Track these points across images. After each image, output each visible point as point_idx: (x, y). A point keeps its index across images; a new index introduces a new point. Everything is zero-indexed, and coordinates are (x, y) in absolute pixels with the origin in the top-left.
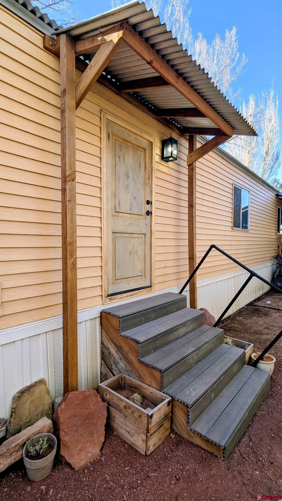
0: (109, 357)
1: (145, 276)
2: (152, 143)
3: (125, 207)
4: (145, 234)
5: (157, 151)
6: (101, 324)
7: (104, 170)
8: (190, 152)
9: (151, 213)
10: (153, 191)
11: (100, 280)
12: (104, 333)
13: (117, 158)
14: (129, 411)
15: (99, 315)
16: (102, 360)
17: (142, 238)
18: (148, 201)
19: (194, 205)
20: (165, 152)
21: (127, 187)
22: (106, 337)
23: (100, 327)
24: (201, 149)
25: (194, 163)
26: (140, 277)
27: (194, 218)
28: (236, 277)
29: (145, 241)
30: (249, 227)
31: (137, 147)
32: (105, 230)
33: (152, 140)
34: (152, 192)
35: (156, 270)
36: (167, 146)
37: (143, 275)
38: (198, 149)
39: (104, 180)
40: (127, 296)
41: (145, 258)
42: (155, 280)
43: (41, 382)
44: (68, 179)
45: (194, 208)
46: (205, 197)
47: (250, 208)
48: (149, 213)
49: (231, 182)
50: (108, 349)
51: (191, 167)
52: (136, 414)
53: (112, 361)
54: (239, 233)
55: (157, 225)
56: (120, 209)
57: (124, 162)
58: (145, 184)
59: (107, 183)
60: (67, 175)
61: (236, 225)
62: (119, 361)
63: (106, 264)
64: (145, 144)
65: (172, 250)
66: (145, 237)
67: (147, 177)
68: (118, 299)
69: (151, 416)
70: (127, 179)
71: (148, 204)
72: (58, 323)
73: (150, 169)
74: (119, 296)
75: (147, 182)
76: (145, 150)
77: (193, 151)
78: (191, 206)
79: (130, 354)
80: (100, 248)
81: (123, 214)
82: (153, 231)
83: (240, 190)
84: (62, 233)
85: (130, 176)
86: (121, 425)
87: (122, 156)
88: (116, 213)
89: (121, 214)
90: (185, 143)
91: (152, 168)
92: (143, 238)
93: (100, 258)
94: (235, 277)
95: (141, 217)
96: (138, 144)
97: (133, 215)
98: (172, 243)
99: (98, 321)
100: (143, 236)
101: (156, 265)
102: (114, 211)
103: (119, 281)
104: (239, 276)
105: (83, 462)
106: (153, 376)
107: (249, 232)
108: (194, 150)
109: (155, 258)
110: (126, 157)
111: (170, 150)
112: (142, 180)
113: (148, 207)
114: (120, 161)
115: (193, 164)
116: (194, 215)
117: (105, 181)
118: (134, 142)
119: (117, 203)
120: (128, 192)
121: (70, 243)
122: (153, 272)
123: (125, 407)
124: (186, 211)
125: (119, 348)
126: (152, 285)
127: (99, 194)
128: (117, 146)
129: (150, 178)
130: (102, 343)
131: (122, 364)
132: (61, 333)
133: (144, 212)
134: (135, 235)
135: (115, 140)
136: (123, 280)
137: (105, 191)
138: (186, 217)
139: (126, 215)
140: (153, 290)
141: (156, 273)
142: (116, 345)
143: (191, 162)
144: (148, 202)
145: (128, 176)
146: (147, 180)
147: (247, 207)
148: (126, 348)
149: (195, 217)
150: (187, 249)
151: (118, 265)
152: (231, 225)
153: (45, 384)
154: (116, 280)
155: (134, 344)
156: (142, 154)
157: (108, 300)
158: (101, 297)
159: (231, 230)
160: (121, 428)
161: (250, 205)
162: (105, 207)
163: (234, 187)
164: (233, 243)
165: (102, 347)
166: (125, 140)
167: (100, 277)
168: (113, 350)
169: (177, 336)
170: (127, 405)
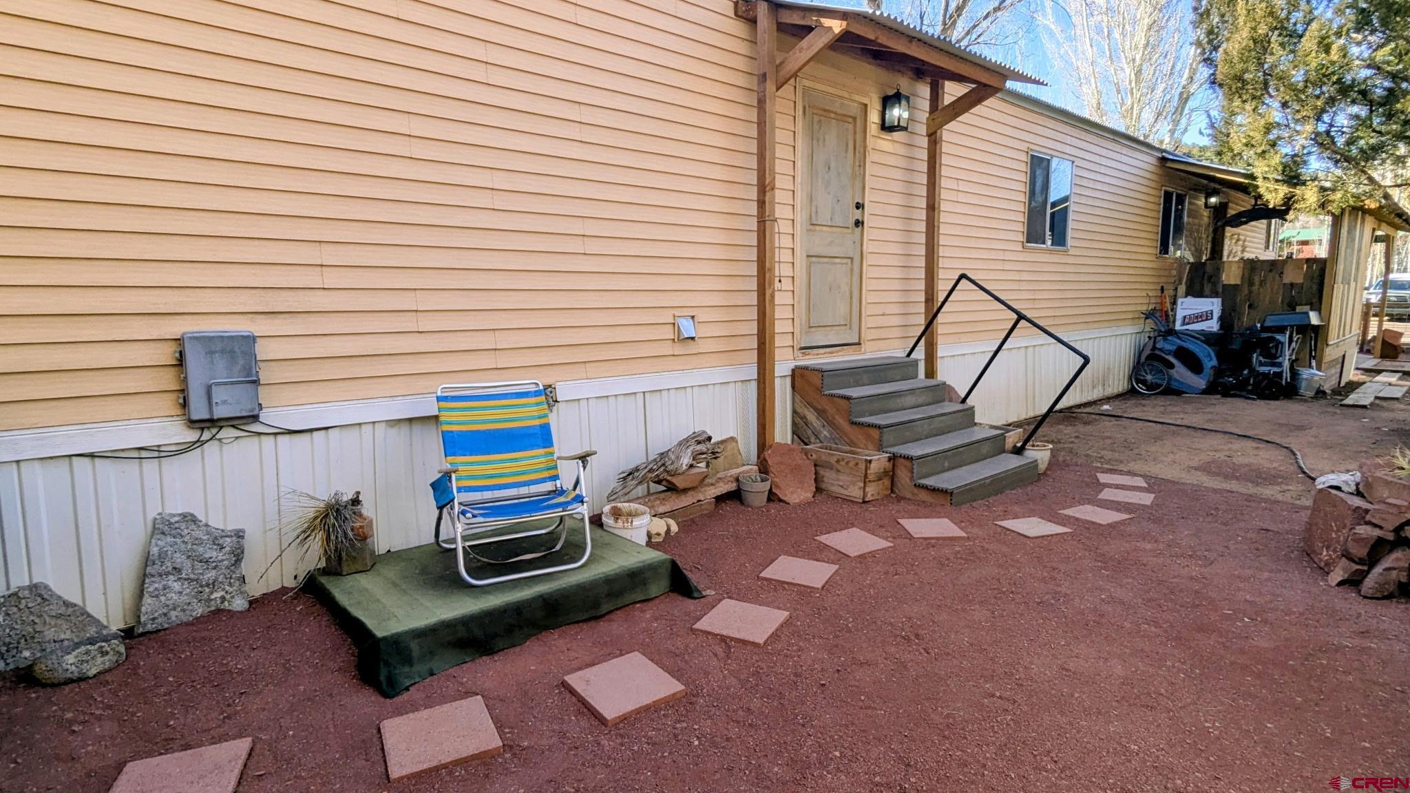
0: (805, 427)
1: (851, 326)
2: (866, 105)
3: (824, 218)
4: (852, 259)
5: (874, 117)
6: (793, 387)
7: (799, 164)
8: (931, 112)
9: (863, 223)
10: (867, 187)
11: (791, 325)
12: (798, 398)
13: (815, 142)
14: (843, 463)
15: (790, 373)
16: (795, 436)
17: (846, 264)
18: (857, 203)
19: (936, 206)
20: (887, 116)
21: (827, 184)
22: (801, 401)
23: (791, 389)
24: (952, 108)
25: (939, 131)
26: (844, 328)
27: (936, 229)
28: (1030, 350)
29: (852, 270)
30: (1070, 242)
31: (843, 118)
32: (799, 252)
33: (865, 101)
34: (864, 188)
35: (867, 318)
36: (893, 106)
37: (847, 325)
38: (946, 106)
39: (798, 179)
40: (825, 353)
41: (851, 298)
42: (867, 335)
43: (732, 439)
44: (767, 189)
45: (936, 212)
46: (963, 186)
47: (1073, 199)
48: (859, 223)
49: (1024, 146)
50: (804, 418)
51: (934, 139)
52: (851, 464)
53: (809, 432)
54: (1044, 256)
55: (871, 242)
56: (817, 220)
57: (824, 145)
58: (854, 176)
59: (801, 184)
60: (767, 183)
61: (1034, 236)
62: (822, 429)
63: (799, 302)
64: (854, 110)
65: (897, 285)
66: (852, 262)
67: (857, 164)
68: (814, 355)
69: (870, 461)
70: (828, 173)
71: (858, 208)
72: (752, 372)
73: (862, 150)
74: (815, 351)
75: (857, 173)
76: (854, 119)
77: (937, 109)
78: (932, 208)
79: (837, 417)
80: (791, 279)
81: (821, 227)
82: (864, 252)
83: (1048, 160)
84: (758, 257)
85: (833, 165)
86: (832, 482)
87: (822, 138)
88: (811, 227)
89: (817, 228)
90: (924, 90)
91: (865, 147)
92: (849, 265)
93: (791, 293)
94: (1026, 347)
95: (846, 230)
96: (845, 113)
97: (835, 229)
98: (897, 273)
99: (788, 380)
100: (849, 261)
101: (868, 310)
102: (809, 223)
103: (813, 330)
104: (1037, 348)
105: (797, 501)
106: (869, 437)
107: (1070, 253)
108: (939, 108)
109: (868, 298)
110: (827, 137)
111: (897, 113)
112: (849, 171)
113: (857, 214)
114: (818, 145)
115: (936, 132)
116: (936, 224)
117: (799, 181)
118: (839, 111)
119: (814, 210)
120: (829, 193)
121: (769, 269)
122: (863, 320)
123: (838, 461)
124: (923, 215)
125: (821, 413)
126: (862, 342)
127: (792, 200)
128: (815, 123)
129: (863, 165)
130: (794, 412)
131: (825, 433)
132: (754, 385)
133: (851, 222)
134: (837, 260)
135: (813, 114)
136: (819, 329)
137: (799, 194)
138: (922, 227)
139: (824, 228)
140: (863, 350)
141: (868, 322)
142: (816, 409)
143: (934, 129)
144: (859, 206)
145: (829, 168)
146: (857, 168)
147: (1066, 199)
148: (831, 410)
149: (939, 227)
150: (922, 286)
151: (814, 306)
152: (1021, 238)
153: (737, 442)
154: (810, 327)
155: (843, 402)
156: (851, 126)
157: (801, 355)
158: (791, 349)
159: (1021, 249)
160: (833, 485)
161: (1073, 191)
162: (798, 219)
163: (1032, 156)
164: (1025, 276)
165: (793, 417)
166: (825, 110)
167: (791, 321)
168: (811, 416)
169: (901, 405)
170: (840, 457)
